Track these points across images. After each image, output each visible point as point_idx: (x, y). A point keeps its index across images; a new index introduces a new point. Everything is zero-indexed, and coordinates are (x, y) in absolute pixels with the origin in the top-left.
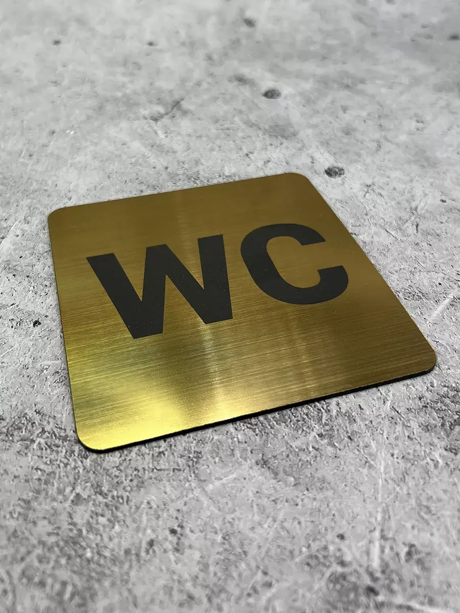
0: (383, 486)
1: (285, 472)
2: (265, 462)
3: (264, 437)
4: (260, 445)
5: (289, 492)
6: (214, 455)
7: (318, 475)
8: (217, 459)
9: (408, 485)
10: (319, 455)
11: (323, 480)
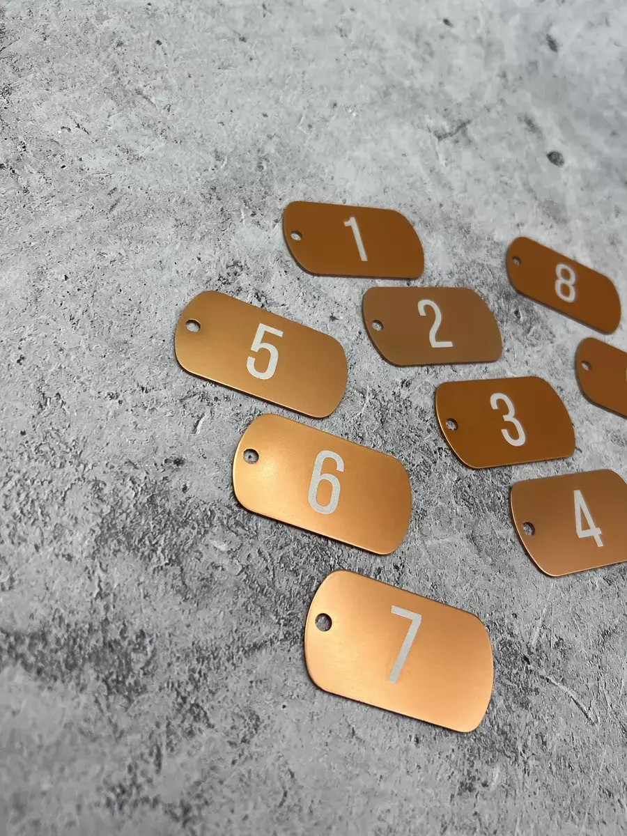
0: (553, 589)
1: (486, 552)
2: (473, 538)
3: (476, 518)
4: (472, 522)
5: (485, 568)
6: (437, 518)
7: (510, 563)
8: (438, 522)
9: (570, 594)
10: (514, 548)
11: (512, 569)
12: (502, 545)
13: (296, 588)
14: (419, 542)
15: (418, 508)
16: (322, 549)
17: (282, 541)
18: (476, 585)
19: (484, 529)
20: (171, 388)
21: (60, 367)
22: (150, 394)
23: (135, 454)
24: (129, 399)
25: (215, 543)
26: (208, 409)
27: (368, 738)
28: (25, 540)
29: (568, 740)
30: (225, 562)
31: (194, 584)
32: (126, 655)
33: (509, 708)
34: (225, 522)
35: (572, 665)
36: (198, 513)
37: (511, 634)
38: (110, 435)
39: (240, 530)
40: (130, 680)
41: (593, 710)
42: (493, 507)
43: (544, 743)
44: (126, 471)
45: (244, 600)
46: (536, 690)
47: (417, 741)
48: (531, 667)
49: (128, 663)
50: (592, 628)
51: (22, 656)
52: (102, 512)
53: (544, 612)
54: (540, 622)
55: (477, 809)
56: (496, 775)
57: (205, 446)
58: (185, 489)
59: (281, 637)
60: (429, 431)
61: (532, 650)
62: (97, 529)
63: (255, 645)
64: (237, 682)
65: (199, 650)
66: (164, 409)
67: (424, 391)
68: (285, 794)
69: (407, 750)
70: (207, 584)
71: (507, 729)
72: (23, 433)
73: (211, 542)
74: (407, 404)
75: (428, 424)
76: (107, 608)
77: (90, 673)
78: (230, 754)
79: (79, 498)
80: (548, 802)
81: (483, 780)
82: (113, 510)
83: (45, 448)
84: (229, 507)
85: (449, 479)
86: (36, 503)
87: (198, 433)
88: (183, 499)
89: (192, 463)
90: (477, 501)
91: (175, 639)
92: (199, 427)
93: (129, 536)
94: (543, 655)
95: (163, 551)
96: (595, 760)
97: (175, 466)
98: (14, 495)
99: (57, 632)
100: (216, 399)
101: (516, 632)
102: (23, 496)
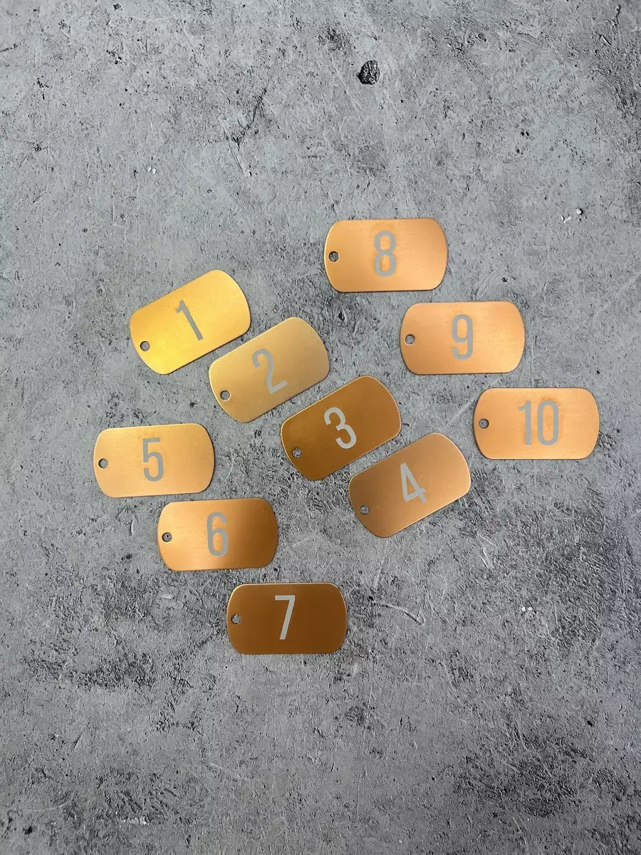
12: (348, 527)
13: (217, 605)
14: (287, 548)
15: (283, 525)
16: (227, 576)
17: (202, 580)
18: (331, 562)
19: (332, 521)
20: (108, 512)
21: (46, 528)
22: (98, 521)
23: (104, 562)
24: (88, 529)
25: (164, 596)
26: (133, 516)
27: (276, 670)
28: (73, 629)
29: (402, 638)
30: (173, 604)
31: (161, 622)
32: (141, 667)
33: (361, 630)
34: (166, 582)
35: (405, 591)
36: (149, 582)
37: (359, 585)
38: (88, 557)
39: (176, 584)
40: (147, 678)
41: (421, 616)
42: (337, 503)
43: (386, 644)
44: (104, 574)
45: (189, 621)
46: (379, 615)
47: (305, 663)
48: (374, 602)
49: (143, 670)
50: (419, 562)
51: (96, 681)
52: (101, 601)
53: (382, 563)
54: (379, 571)
55: (345, 688)
56: (355, 669)
57: (140, 540)
58: (138, 572)
59: (216, 633)
60: (282, 464)
61: (374, 591)
62: (103, 611)
63: (203, 642)
64: (198, 662)
65: (175, 653)
66: (109, 528)
67: (272, 432)
68: (238, 706)
69: (300, 669)
70: (167, 619)
71: (360, 642)
72: (46, 574)
73: (162, 596)
74: (262, 450)
75: (280, 458)
76: (123, 648)
77: (128, 680)
78: (204, 697)
79: (88, 598)
80: (390, 675)
81: (347, 673)
82: (106, 598)
83: (60, 578)
84: (166, 572)
85: (302, 494)
86: (70, 609)
87: (133, 534)
88: (139, 578)
89: (136, 554)
90: (325, 502)
91: (161, 653)
92: (132, 529)
93: (119, 608)
94: (383, 591)
95: (139, 610)
96: (422, 644)
97: (128, 560)
98: (58, 609)
99: (105, 666)
100: (135, 506)
101: (362, 583)
102: (62, 607)
